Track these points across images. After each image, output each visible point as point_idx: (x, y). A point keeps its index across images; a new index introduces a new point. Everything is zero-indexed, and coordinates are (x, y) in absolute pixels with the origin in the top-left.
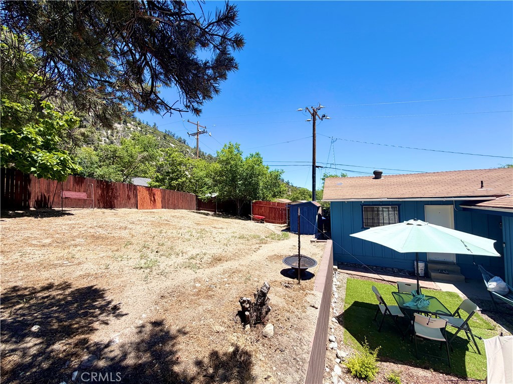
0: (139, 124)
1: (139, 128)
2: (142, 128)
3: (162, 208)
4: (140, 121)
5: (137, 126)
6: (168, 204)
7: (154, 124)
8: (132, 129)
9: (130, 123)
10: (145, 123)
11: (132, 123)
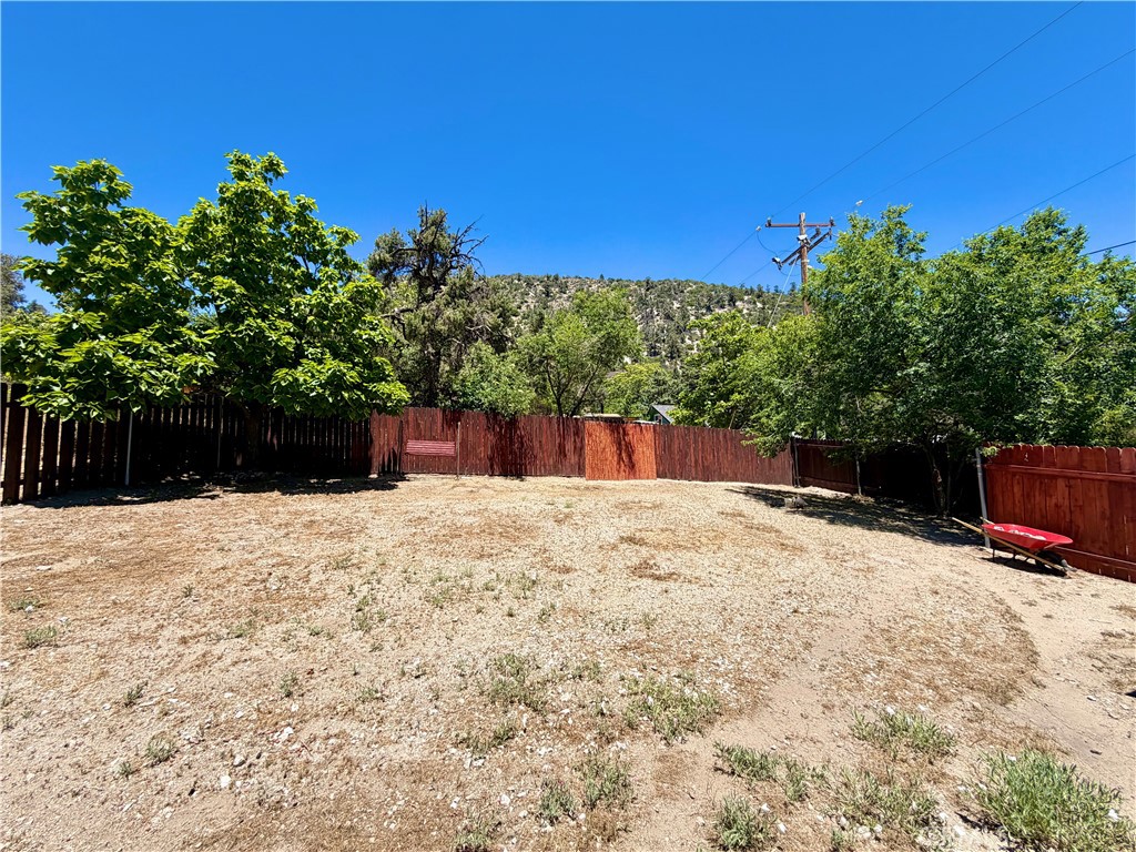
0: (759, 297)
1: (759, 305)
2: (764, 303)
3: (658, 476)
4: (760, 290)
5: (755, 303)
6: (683, 466)
7: (791, 287)
8: (745, 311)
9: (742, 300)
10: (772, 291)
11: (746, 298)
